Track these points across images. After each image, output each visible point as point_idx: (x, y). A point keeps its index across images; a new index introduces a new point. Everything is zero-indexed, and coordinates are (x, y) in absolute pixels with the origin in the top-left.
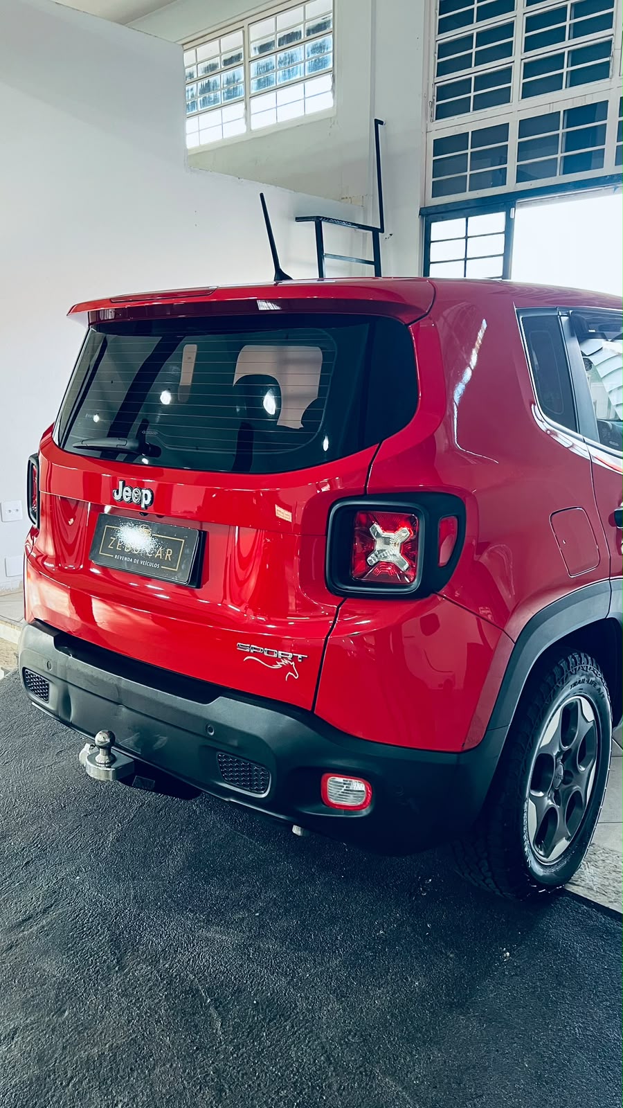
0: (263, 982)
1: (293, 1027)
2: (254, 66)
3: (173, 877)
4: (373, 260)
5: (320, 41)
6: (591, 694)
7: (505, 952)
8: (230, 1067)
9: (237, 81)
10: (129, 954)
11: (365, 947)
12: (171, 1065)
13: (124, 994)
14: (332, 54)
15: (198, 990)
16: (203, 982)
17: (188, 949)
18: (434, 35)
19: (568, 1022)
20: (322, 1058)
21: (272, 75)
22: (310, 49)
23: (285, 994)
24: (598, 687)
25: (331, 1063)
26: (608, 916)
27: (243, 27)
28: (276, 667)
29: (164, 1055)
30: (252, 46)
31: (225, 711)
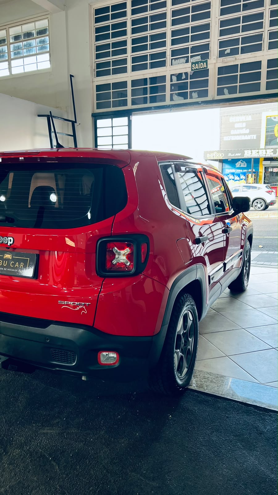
0: (73, 446)
1: (89, 462)
2: (12, 46)
3: (22, 410)
4: (73, 135)
5: (43, 38)
6: (192, 309)
7: (169, 416)
8: (66, 484)
9: (4, 52)
10: (9, 446)
11: (114, 424)
12: (39, 489)
13: (10, 464)
14: (49, 45)
15: (44, 455)
16: (46, 452)
17: (36, 439)
18: (93, 42)
19: (197, 437)
20: (105, 471)
21: (21, 51)
22: (38, 42)
23: (84, 449)
24: (194, 306)
25: (109, 473)
26: (205, 395)
27: (6, 28)
28: (76, 309)
29: (35, 485)
30: (11, 37)
31: (54, 330)
